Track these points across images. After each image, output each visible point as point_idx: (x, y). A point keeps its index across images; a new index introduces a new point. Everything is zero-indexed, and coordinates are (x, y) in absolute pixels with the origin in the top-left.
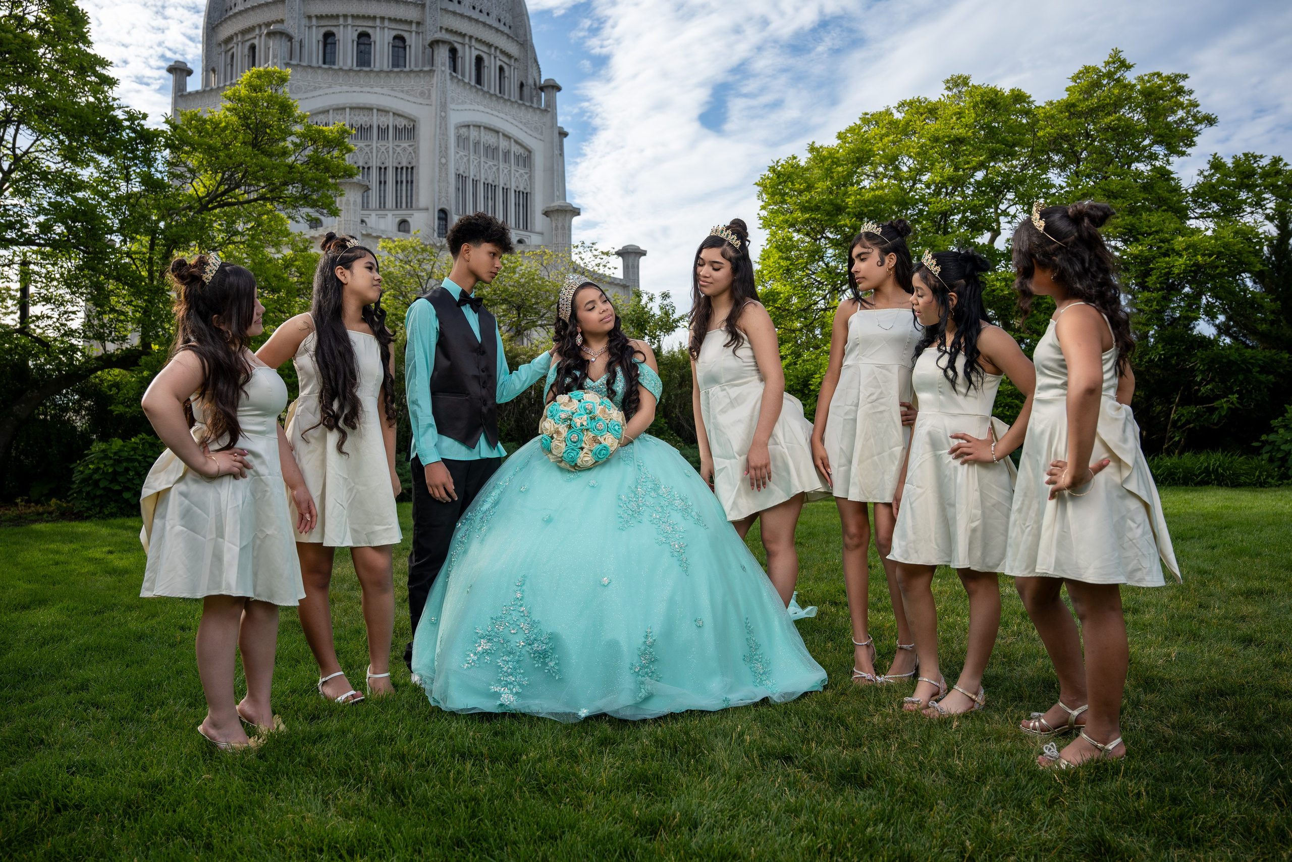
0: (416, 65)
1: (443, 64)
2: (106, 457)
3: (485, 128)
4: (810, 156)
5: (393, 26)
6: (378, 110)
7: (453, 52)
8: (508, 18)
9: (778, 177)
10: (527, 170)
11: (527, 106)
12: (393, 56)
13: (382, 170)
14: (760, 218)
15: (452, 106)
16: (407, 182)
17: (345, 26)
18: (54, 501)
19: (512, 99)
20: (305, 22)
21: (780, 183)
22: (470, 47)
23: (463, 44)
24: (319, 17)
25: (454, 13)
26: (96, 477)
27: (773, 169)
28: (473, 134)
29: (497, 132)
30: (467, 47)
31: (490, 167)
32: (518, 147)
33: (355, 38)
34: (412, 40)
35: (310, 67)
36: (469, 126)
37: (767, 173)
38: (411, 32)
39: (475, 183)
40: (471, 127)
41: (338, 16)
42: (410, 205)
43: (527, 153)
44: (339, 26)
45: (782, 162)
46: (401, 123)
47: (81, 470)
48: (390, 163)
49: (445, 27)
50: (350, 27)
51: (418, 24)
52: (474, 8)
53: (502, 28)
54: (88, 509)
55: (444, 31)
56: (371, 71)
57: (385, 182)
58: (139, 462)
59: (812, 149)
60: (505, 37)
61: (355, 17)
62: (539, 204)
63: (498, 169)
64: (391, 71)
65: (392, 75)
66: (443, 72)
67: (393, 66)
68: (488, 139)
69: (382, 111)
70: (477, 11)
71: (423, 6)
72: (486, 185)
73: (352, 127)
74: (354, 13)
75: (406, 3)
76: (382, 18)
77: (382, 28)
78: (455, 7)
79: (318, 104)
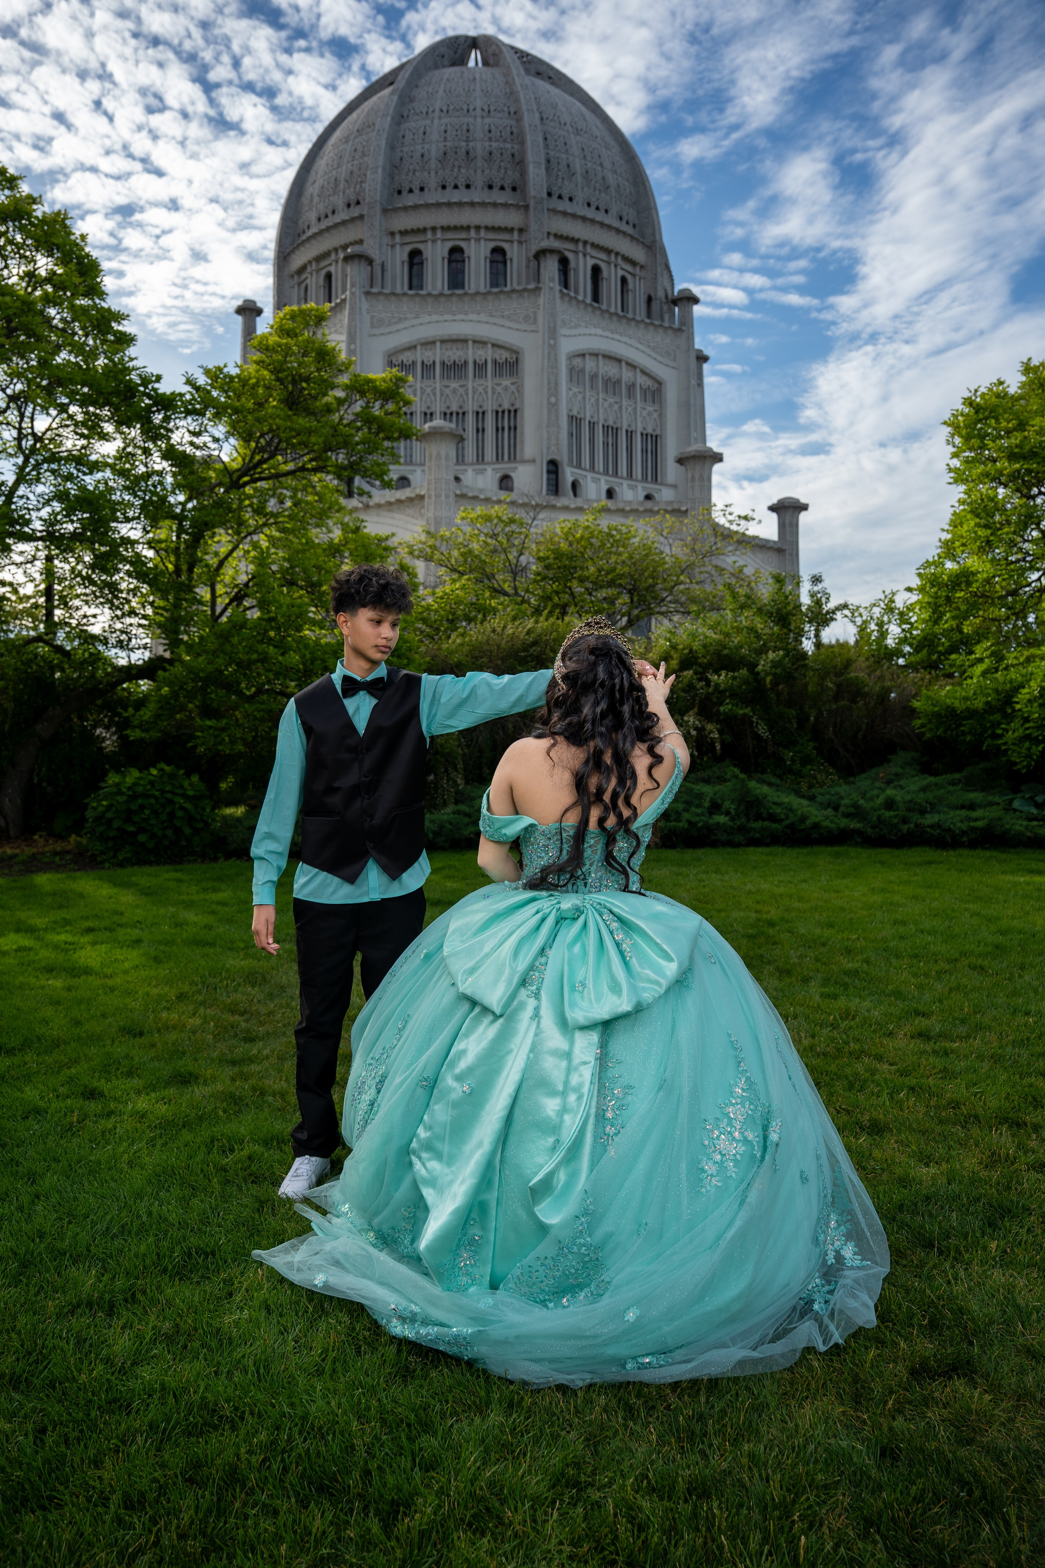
0: (519, 284)
1: (552, 280)
2: (120, 793)
3: (604, 356)
4: (1024, 379)
5: (491, 235)
6: (474, 342)
7: (564, 263)
8: (631, 214)
10: (657, 407)
11: (655, 326)
12: (491, 273)
13: (480, 415)
14: (950, 470)
15: (564, 331)
16: (509, 429)
17: (434, 241)
18: (73, 838)
19: (638, 318)
20: (387, 240)
21: (980, 421)
22: (585, 255)
23: (576, 252)
24: (404, 233)
25: (565, 214)
26: (109, 815)
27: (969, 402)
28: (590, 365)
29: (619, 361)
30: (581, 255)
31: (611, 406)
32: (645, 378)
33: (446, 254)
34: (513, 252)
35: (393, 294)
36: (583, 355)
37: (961, 407)
38: (512, 242)
39: (592, 425)
40: (587, 357)
41: (425, 230)
42: (513, 457)
43: (656, 385)
44: (426, 241)
45: (983, 390)
46: (502, 355)
47: (97, 805)
48: (489, 407)
49: (553, 232)
50: (439, 242)
51: (521, 230)
52: (589, 205)
53: (624, 227)
54: (102, 853)
55: (552, 238)
56: (466, 294)
57: (483, 430)
58: (156, 799)
59: (1027, 368)
60: (628, 240)
61: (446, 229)
62: (671, 449)
63: (621, 407)
64: (489, 293)
65: (490, 297)
66: (551, 289)
67: (494, 284)
68: (609, 370)
69: (480, 342)
70: (593, 208)
71: (527, 207)
72: (606, 428)
73: (443, 363)
74: (445, 224)
75: (505, 205)
76: (478, 228)
77: (478, 240)
78: (565, 206)
79: (405, 338)
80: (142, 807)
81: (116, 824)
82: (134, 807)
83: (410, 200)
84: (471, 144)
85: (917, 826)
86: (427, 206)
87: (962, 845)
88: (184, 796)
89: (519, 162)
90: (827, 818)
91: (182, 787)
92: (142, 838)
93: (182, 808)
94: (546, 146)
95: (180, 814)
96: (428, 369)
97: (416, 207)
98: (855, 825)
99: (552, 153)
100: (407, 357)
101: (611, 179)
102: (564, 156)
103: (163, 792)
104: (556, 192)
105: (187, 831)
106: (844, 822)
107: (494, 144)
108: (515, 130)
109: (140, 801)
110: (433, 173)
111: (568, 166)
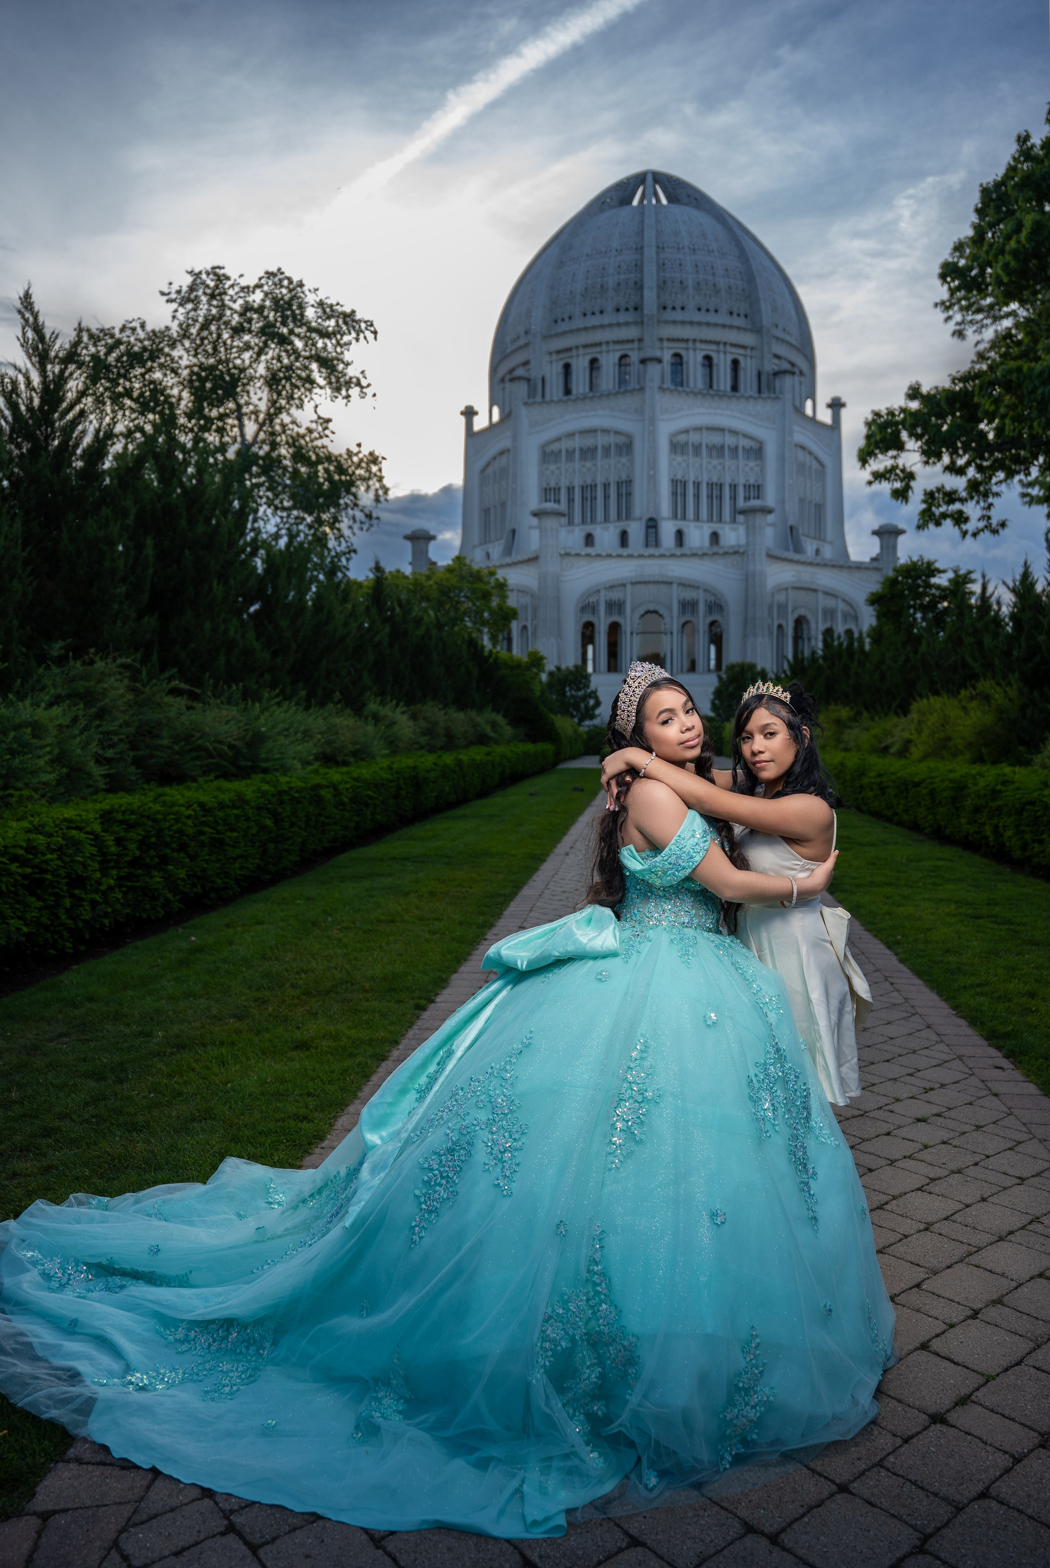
0: (634, 384)
1: (651, 380)
3: (707, 429)
5: (619, 347)
6: (601, 431)
7: (679, 357)
8: (743, 307)
10: (758, 462)
11: (765, 398)
12: (618, 376)
13: (606, 486)
15: (665, 417)
16: (626, 494)
17: (578, 356)
19: (747, 394)
20: (547, 358)
22: (695, 349)
23: (687, 349)
24: (559, 352)
25: (676, 322)
28: (694, 438)
29: (722, 430)
30: (692, 351)
31: (714, 467)
32: (746, 440)
33: (587, 364)
34: (635, 357)
35: (552, 401)
36: (685, 432)
38: (632, 350)
39: (697, 485)
40: (690, 432)
41: (572, 348)
42: (628, 517)
43: (757, 445)
44: (571, 357)
46: (621, 440)
48: (613, 479)
49: (665, 337)
50: (581, 358)
51: (640, 340)
52: (699, 310)
53: (733, 322)
55: (665, 342)
57: (609, 497)
60: (735, 330)
61: (586, 346)
63: (724, 467)
64: (616, 392)
66: (651, 387)
67: (620, 385)
69: (606, 431)
70: (703, 311)
71: (642, 323)
72: (710, 485)
73: (581, 449)
74: (584, 343)
75: (627, 324)
76: (607, 343)
77: (608, 352)
78: (678, 315)
79: (552, 433)
83: (563, 327)
84: (605, 279)
86: (573, 330)
89: (639, 287)
94: (664, 270)
96: (570, 454)
97: (566, 332)
99: (668, 275)
100: (555, 447)
101: (722, 283)
102: (678, 275)
104: (669, 304)
107: (622, 277)
108: (638, 263)
110: (578, 305)
111: (681, 282)
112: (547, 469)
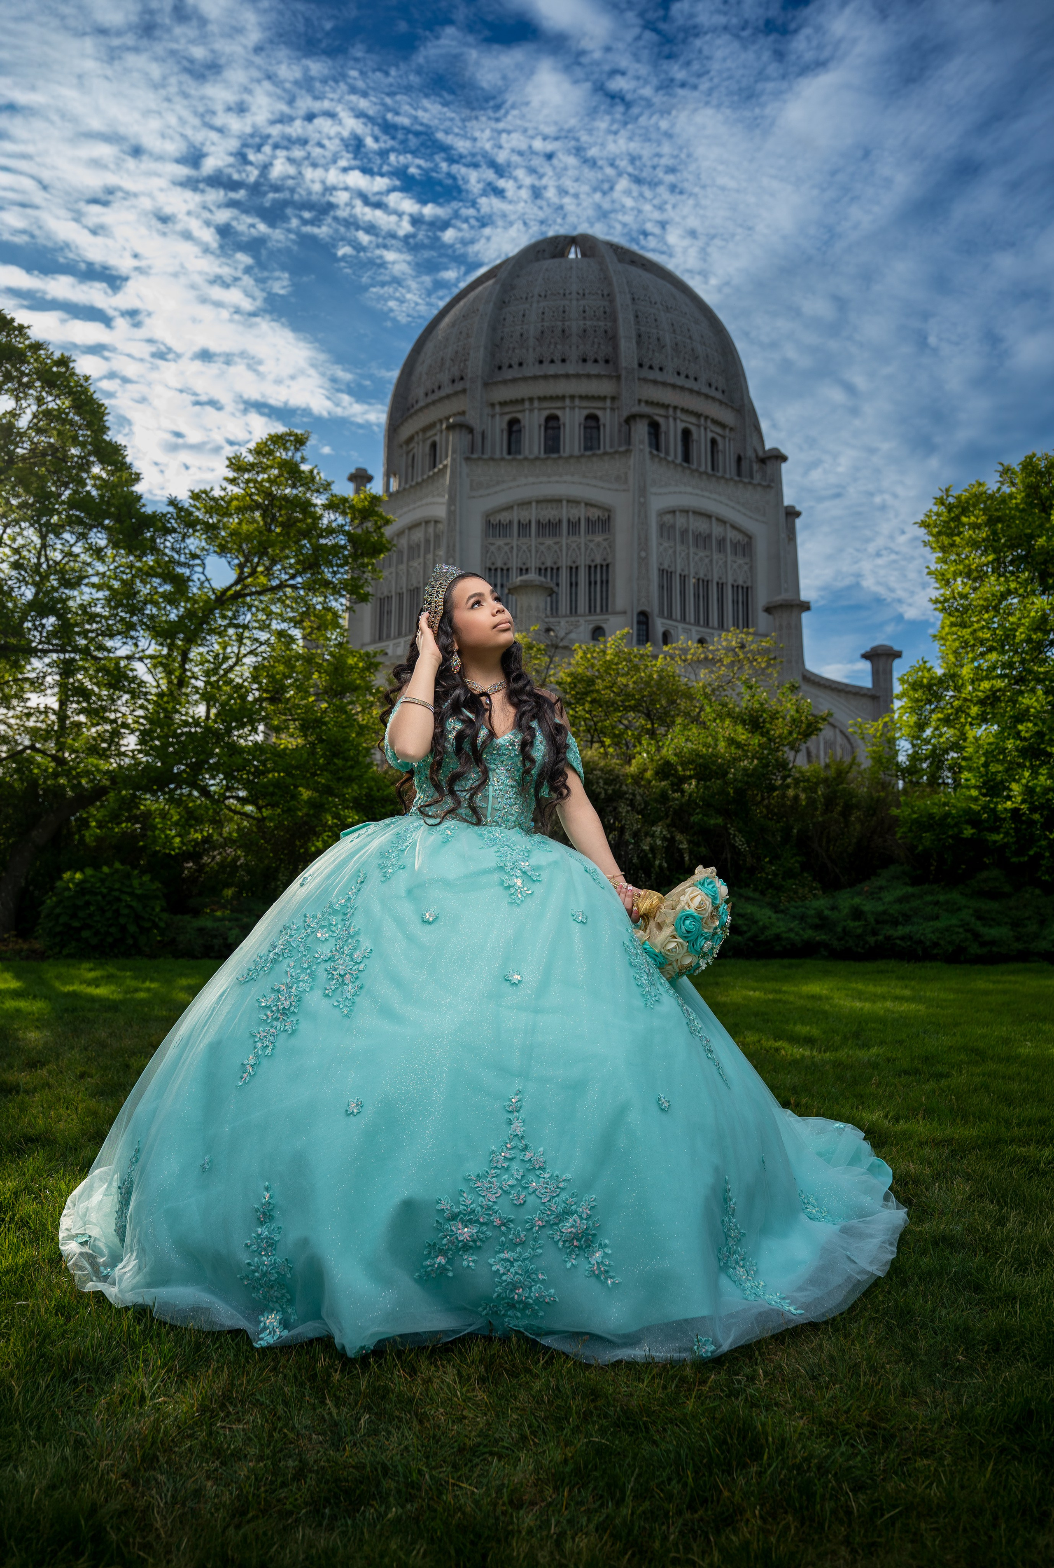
0: (611, 446)
1: (641, 442)
2: (69, 889)
3: (695, 512)
4: (1003, 478)
5: (585, 404)
6: (568, 501)
7: (654, 426)
8: (720, 381)
9: (949, 512)
10: (747, 560)
11: (745, 483)
12: (585, 438)
13: (573, 570)
15: (654, 490)
16: (602, 582)
17: (531, 410)
19: (728, 476)
20: (487, 410)
22: (675, 419)
23: (667, 417)
24: (503, 404)
25: (655, 382)
26: (58, 911)
27: (941, 502)
28: (680, 521)
29: (709, 517)
30: (671, 420)
31: (701, 559)
32: (735, 532)
33: (542, 421)
34: (606, 417)
35: (492, 459)
36: (674, 512)
38: (604, 409)
39: (683, 578)
40: (678, 513)
41: (522, 401)
42: (605, 609)
43: (746, 539)
44: (523, 411)
45: (958, 491)
46: (594, 513)
47: (49, 903)
48: (582, 562)
49: (644, 398)
50: (536, 411)
51: (613, 398)
52: (679, 374)
53: (712, 393)
55: (643, 404)
56: (561, 457)
57: (577, 584)
60: (717, 404)
61: (541, 399)
62: (762, 598)
63: (711, 561)
64: (582, 456)
65: (583, 460)
66: (641, 451)
67: (586, 449)
68: (701, 525)
69: (573, 502)
70: (683, 376)
71: (618, 378)
72: (697, 581)
73: (538, 522)
74: (541, 394)
75: (598, 376)
76: (572, 397)
77: (573, 408)
78: (655, 375)
79: (501, 499)
80: (88, 904)
81: (62, 920)
82: (80, 903)
83: (509, 374)
84: (567, 323)
85: (888, 938)
86: (525, 379)
87: (933, 958)
88: (132, 894)
89: (612, 338)
90: (791, 930)
91: (131, 886)
92: (85, 934)
93: (130, 907)
94: (638, 323)
95: (125, 911)
96: (524, 528)
97: (514, 380)
98: (821, 937)
99: (643, 329)
100: (504, 517)
101: (700, 350)
102: (655, 331)
103: (111, 889)
104: (646, 362)
105: (132, 928)
106: (809, 934)
107: (588, 323)
108: (608, 310)
109: (87, 897)
110: (531, 350)
111: (658, 339)
112: (492, 544)
